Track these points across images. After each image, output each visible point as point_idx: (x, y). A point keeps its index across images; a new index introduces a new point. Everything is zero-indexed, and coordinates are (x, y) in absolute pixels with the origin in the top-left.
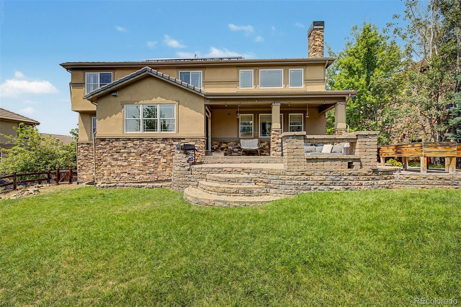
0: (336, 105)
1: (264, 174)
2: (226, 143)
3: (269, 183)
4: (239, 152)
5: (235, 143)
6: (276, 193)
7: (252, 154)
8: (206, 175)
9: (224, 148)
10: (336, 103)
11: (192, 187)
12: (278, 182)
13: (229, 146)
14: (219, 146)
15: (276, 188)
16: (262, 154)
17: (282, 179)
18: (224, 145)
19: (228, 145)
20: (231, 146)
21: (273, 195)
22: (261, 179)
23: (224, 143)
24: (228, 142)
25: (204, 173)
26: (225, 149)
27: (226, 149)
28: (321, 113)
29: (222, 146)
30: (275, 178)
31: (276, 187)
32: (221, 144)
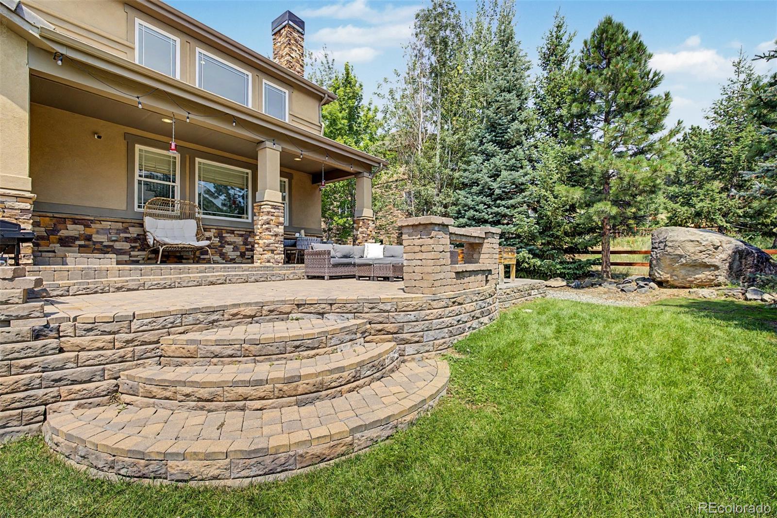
0: (360, 176)
1: (385, 311)
2: (86, 224)
3: (401, 331)
4: (132, 253)
5: (120, 226)
6: (418, 353)
7: (176, 257)
8: (158, 342)
9: (76, 239)
10: (360, 173)
11: (79, 406)
12: (421, 325)
13: (98, 233)
14: (54, 231)
15: (417, 342)
16: (204, 259)
17: (427, 318)
18: (73, 230)
19: (88, 231)
20: (104, 234)
21: (413, 359)
22: (379, 327)
23: (75, 222)
24: (92, 221)
25: (147, 337)
26: (78, 243)
27: (82, 243)
28: (315, 185)
29: (63, 233)
30: (414, 319)
31: (417, 339)
32: (59, 226)
